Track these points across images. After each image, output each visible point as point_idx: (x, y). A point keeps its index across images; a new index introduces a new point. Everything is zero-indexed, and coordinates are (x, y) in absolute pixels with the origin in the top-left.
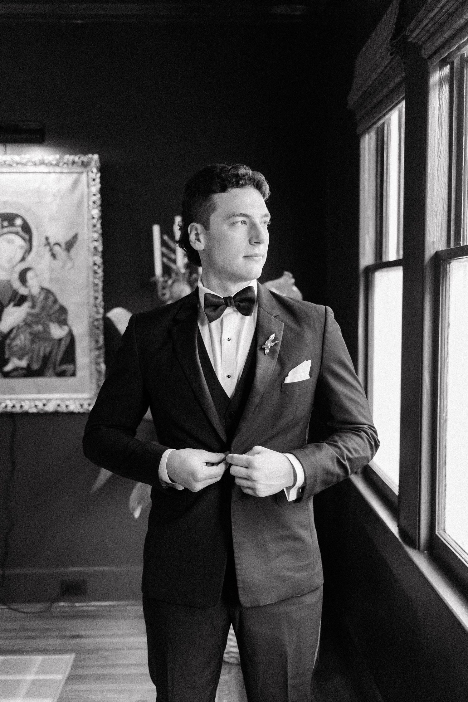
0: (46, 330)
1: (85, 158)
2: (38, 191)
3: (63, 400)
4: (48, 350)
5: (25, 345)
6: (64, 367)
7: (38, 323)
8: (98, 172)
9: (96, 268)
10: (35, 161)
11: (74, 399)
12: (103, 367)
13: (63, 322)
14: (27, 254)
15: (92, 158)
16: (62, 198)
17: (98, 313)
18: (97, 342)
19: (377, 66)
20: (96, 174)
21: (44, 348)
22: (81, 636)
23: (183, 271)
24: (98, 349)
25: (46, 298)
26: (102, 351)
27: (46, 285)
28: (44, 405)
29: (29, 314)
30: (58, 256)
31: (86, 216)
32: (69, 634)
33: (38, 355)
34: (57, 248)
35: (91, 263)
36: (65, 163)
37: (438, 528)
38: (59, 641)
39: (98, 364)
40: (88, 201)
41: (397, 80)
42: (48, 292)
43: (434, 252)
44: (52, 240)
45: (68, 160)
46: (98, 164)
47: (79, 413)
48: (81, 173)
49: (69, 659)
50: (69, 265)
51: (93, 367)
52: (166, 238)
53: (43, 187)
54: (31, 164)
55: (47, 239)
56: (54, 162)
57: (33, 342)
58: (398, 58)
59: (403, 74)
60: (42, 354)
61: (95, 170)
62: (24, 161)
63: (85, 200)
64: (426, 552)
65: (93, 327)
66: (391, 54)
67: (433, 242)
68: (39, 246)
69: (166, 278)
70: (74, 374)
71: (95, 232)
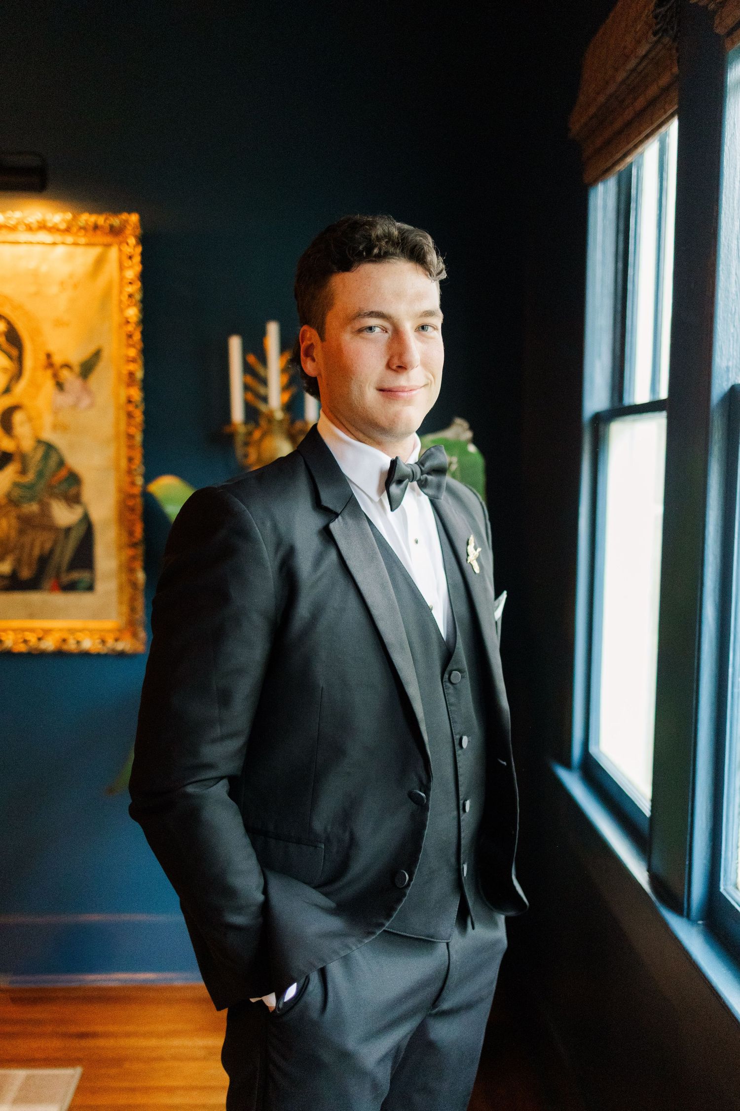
0: (45, 511)
1: (116, 221)
2: (35, 275)
3: (72, 631)
4: (48, 546)
5: (8, 538)
6: (75, 575)
7: (31, 499)
8: (137, 244)
9: (131, 408)
10: (31, 223)
11: (91, 631)
12: (141, 576)
13: (73, 499)
14: (13, 382)
15: (126, 221)
16: (75, 286)
17: (133, 483)
18: (131, 533)
19: (627, 58)
20: (134, 247)
21: (40, 542)
22: (94, 1035)
23: (279, 415)
24: (133, 545)
25: (46, 457)
26: (140, 551)
27: (48, 435)
28: (40, 639)
29: (16, 485)
30: (67, 386)
31: (116, 319)
32: (73, 1029)
33: (30, 555)
34: (65, 374)
35: (123, 399)
36: (81, 228)
37: (725, 881)
38: (57, 1043)
39: (131, 570)
40: (121, 292)
41: (664, 80)
42: (49, 448)
43: (727, 385)
44: (58, 359)
45: (86, 221)
46: (139, 231)
47: (99, 655)
48: (108, 246)
49: (73, 1076)
50: (86, 401)
51: (124, 577)
52: (252, 359)
53: (44, 268)
54: (21, 228)
55: (49, 356)
56: (63, 226)
57: (21, 532)
58: (666, 40)
59: (675, 70)
60: (36, 552)
61: (132, 241)
62: (12, 222)
63: (115, 292)
64: (700, 922)
65: (124, 509)
66: (655, 34)
67: (728, 368)
68: (35, 369)
69: (251, 427)
70: (90, 588)
71: (133, 346)
